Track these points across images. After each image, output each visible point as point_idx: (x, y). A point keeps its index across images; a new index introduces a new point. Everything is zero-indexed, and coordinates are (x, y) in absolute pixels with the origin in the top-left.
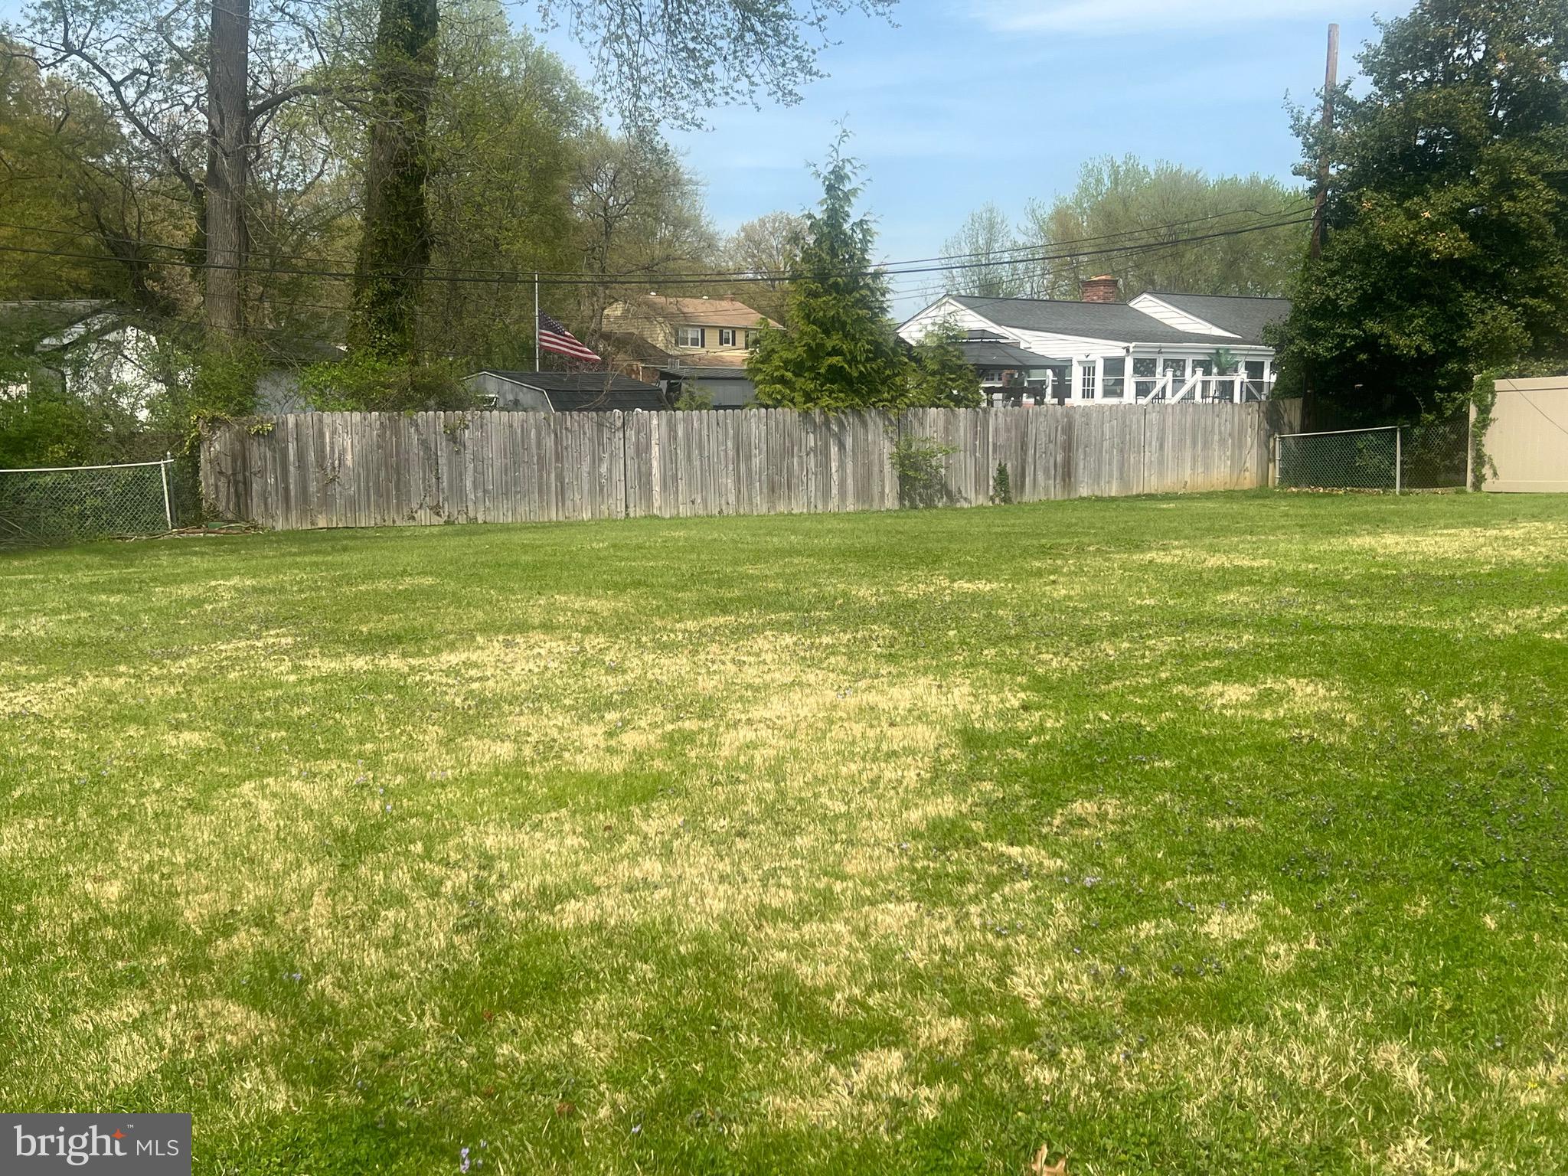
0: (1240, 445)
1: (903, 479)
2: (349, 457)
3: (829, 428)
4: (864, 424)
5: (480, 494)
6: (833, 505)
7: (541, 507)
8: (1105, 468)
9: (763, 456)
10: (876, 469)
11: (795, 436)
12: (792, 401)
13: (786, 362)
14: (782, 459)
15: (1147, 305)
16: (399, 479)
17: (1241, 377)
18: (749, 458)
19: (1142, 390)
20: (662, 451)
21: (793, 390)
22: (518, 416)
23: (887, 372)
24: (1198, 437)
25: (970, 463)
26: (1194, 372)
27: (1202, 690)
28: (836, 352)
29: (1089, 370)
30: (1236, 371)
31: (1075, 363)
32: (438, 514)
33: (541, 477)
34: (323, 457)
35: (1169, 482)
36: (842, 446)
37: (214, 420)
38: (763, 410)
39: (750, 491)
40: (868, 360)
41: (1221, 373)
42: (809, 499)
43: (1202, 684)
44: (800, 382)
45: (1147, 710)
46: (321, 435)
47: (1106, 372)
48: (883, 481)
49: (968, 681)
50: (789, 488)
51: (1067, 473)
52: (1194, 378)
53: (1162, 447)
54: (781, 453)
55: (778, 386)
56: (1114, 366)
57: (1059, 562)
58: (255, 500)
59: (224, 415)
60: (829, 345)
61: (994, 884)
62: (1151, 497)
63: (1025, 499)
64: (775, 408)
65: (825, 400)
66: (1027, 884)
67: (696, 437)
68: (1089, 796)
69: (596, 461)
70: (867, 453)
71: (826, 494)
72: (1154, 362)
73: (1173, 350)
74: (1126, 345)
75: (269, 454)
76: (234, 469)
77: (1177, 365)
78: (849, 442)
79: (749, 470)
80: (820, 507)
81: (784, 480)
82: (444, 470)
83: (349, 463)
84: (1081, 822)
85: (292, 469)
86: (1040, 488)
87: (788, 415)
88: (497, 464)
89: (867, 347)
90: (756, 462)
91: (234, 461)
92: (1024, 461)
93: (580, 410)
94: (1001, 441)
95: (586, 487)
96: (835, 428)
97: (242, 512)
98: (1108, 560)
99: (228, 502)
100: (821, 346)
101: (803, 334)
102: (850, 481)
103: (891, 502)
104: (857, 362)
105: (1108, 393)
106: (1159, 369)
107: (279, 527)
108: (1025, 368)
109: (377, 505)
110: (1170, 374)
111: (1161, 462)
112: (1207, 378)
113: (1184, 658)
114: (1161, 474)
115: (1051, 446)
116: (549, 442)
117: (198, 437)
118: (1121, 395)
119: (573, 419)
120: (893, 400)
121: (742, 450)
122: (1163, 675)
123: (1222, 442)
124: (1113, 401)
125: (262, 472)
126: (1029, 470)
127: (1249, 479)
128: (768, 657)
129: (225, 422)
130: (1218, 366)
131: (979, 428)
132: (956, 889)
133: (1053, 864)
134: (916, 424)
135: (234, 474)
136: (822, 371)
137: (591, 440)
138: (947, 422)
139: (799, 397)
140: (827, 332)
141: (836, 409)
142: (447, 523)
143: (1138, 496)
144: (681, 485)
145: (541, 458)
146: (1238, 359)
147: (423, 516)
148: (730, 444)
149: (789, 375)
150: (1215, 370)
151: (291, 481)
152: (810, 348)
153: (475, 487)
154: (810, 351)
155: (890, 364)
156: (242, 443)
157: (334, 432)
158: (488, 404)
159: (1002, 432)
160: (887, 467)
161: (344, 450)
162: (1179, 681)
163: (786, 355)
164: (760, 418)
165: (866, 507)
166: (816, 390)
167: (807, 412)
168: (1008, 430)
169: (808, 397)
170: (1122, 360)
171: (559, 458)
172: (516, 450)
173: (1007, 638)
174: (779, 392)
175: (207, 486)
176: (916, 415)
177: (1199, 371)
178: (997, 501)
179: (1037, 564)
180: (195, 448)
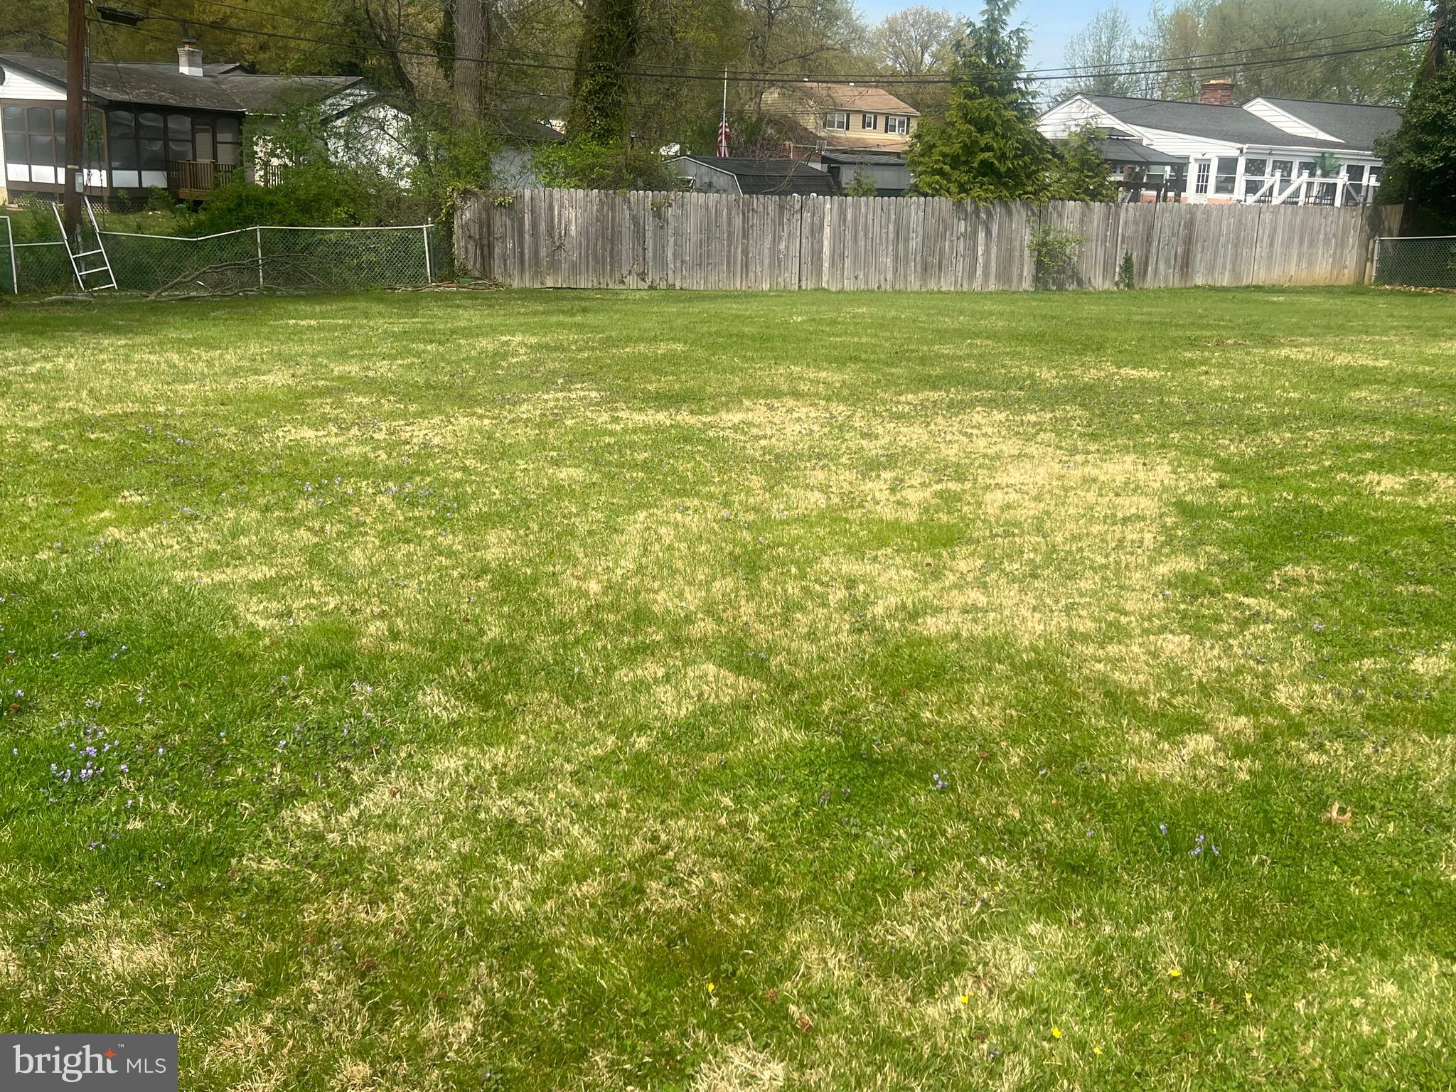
0: (1342, 244)
1: (1039, 265)
2: (573, 228)
3: (978, 216)
4: (1010, 213)
5: (679, 264)
6: (977, 285)
7: (728, 278)
8: (1220, 261)
9: (920, 239)
10: (1017, 254)
11: (949, 221)
12: (948, 191)
13: (945, 155)
14: (936, 241)
15: (1260, 108)
16: (612, 249)
17: (1342, 180)
18: (907, 240)
19: (1252, 188)
20: (833, 233)
21: (949, 181)
22: (713, 197)
23: (1033, 168)
24: (1305, 237)
25: (1100, 252)
26: (1300, 175)
27: (1361, 478)
28: (988, 148)
29: (1204, 167)
30: (1338, 173)
31: (1191, 160)
32: (643, 280)
33: (729, 251)
34: (553, 228)
35: (1275, 276)
36: (988, 233)
37: (466, 192)
38: (922, 199)
39: (905, 269)
40: (1016, 156)
41: (1324, 175)
42: (956, 278)
43: (1359, 473)
44: (955, 175)
45: (1322, 493)
46: (551, 208)
47: (1220, 169)
48: (1022, 265)
49: (1166, 461)
50: (940, 268)
51: (1185, 264)
52: (1300, 179)
53: (1271, 244)
54: (933, 239)
55: (937, 177)
56: (1227, 165)
57: (1206, 354)
58: (497, 261)
59: (472, 187)
60: (982, 143)
61: (1243, 624)
62: (1258, 288)
63: (1147, 285)
64: (933, 196)
65: (977, 191)
66: (1269, 627)
67: (862, 220)
68: (1297, 562)
69: (776, 239)
70: (1010, 240)
71: (972, 275)
72: (1264, 162)
73: (1283, 152)
74: (1240, 146)
75: (509, 222)
76: (481, 235)
77: (1286, 167)
78: (995, 229)
79: (906, 250)
80: (965, 286)
81: (936, 262)
82: (650, 243)
83: (573, 233)
84: (1295, 582)
85: (527, 236)
86: (1161, 275)
87: (943, 203)
88: (693, 239)
89: (1017, 145)
90: (913, 244)
91: (481, 227)
92: (1148, 251)
93: (765, 194)
94: (1129, 232)
95: (766, 262)
96: (983, 216)
97: (486, 272)
98: (1248, 354)
99: (475, 263)
100: (974, 143)
101: (960, 132)
102: (993, 264)
103: (1027, 284)
104: (1007, 158)
105: (1219, 189)
106: (1268, 169)
107: (515, 286)
108: (1148, 164)
109: (595, 270)
110: (1278, 174)
111: (1270, 258)
112: (1311, 180)
113: (1340, 450)
114: (1269, 269)
115: (1174, 239)
116: (738, 221)
117: (453, 206)
118: (1232, 191)
119: (758, 201)
120: (1035, 193)
121: (901, 233)
122: (1327, 463)
123: (1327, 241)
124: (1223, 197)
125: (503, 237)
126: (1152, 261)
127: (1348, 276)
128: (990, 431)
129: (475, 194)
130: (1323, 168)
131: (1111, 220)
132: (1214, 627)
133: (1282, 613)
134: (1055, 215)
135: (481, 239)
136: (975, 165)
137: (773, 220)
138: (1083, 214)
139: (954, 188)
140: (981, 131)
141: (986, 200)
142: (651, 288)
143: (1248, 287)
144: (847, 263)
145: (730, 235)
146: (1341, 162)
147: (632, 281)
148: (891, 228)
149: (947, 168)
150: (1319, 172)
151: (526, 246)
152: (966, 145)
153: (675, 259)
154: (966, 148)
155: (1036, 160)
156: (487, 211)
157: (561, 206)
158: (686, 186)
159: (1131, 224)
160: (1027, 252)
161: (570, 221)
162: (1340, 469)
163: (946, 150)
164: (919, 205)
165: (1006, 287)
166: (969, 181)
167: (960, 202)
168: (1136, 223)
169: (963, 189)
170: (1235, 160)
171: (745, 235)
172: (709, 229)
173: (1185, 423)
174: (937, 182)
175: (459, 248)
176: (1055, 208)
177: (1306, 173)
178: (1122, 286)
179: (1188, 355)
180: (450, 215)
